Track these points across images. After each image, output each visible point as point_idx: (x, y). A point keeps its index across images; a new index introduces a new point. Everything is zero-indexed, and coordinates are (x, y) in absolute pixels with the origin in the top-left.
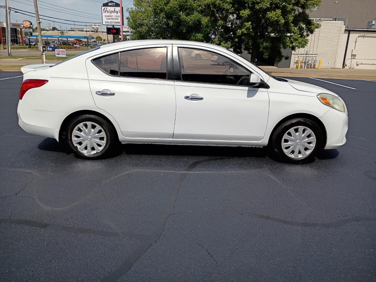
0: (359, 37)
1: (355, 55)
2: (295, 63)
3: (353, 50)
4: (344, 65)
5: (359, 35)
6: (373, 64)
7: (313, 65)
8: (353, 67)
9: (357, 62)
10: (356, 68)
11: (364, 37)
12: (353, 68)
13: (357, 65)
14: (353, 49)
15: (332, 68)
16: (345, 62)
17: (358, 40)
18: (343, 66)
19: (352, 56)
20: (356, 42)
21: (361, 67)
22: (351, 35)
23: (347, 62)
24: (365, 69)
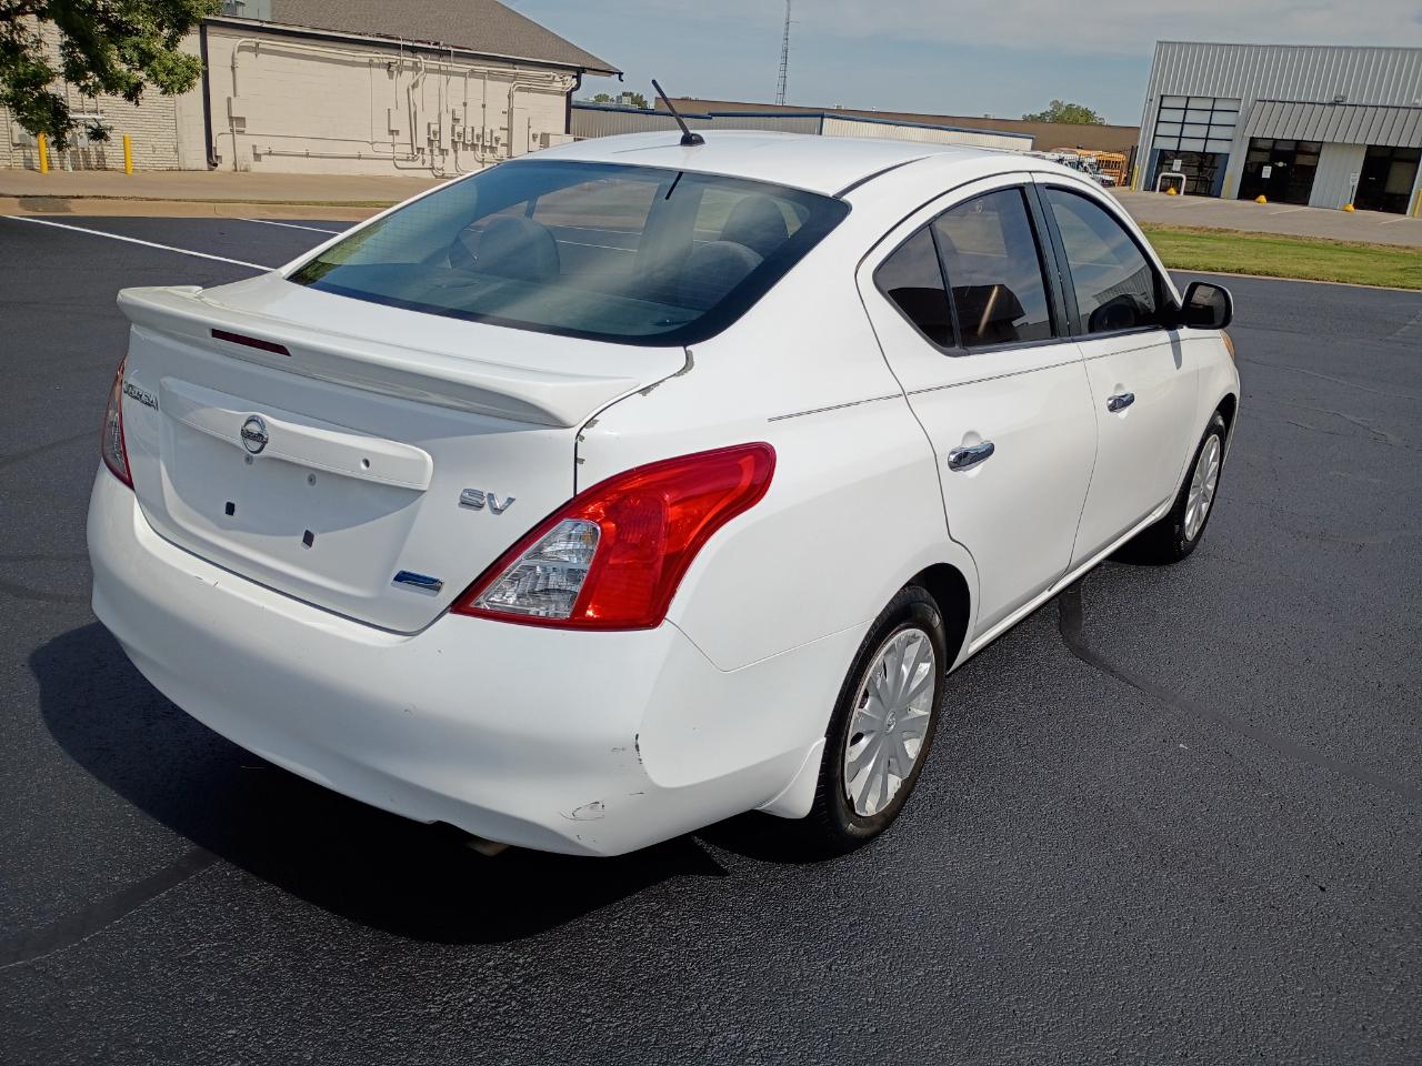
0: (241, 49)
1: (241, 120)
2: (14, 145)
3: (229, 99)
4: (212, 158)
5: (240, 42)
6: (307, 156)
7: (93, 156)
8: (245, 163)
9: (254, 147)
10: (256, 167)
11: (256, 50)
12: (246, 170)
13: (257, 157)
14: (232, 96)
15: (171, 170)
16: (214, 145)
17: (239, 64)
18: (209, 162)
19: (231, 125)
20: (233, 68)
21: (268, 166)
22: (211, 40)
23: (222, 145)
24: (285, 172)
